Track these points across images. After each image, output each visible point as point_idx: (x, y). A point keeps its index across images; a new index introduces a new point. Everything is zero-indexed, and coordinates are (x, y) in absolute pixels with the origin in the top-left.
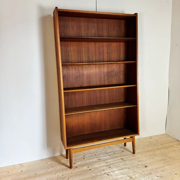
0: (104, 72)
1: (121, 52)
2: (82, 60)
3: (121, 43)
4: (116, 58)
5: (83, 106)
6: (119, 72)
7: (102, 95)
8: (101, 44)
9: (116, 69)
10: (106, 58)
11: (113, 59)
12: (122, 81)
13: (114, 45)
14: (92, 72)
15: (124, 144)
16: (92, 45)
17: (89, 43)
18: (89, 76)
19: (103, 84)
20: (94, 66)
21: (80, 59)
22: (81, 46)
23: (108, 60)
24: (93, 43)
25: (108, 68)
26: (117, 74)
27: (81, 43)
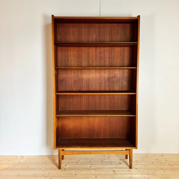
0: (105, 77)
1: (125, 57)
2: (82, 64)
3: (126, 48)
4: (119, 64)
5: (81, 110)
6: (123, 79)
7: (101, 100)
8: (102, 49)
9: (118, 75)
10: (107, 63)
11: (115, 64)
12: (125, 88)
13: (117, 49)
14: (91, 76)
15: (125, 155)
16: (92, 50)
17: (89, 48)
18: (88, 81)
19: (103, 89)
20: (94, 71)
21: (79, 63)
22: (81, 51)
23: (110, 65)
24: (94, 48)
25: (109, 73)
26: (120, 80)
27: (81, 48)
